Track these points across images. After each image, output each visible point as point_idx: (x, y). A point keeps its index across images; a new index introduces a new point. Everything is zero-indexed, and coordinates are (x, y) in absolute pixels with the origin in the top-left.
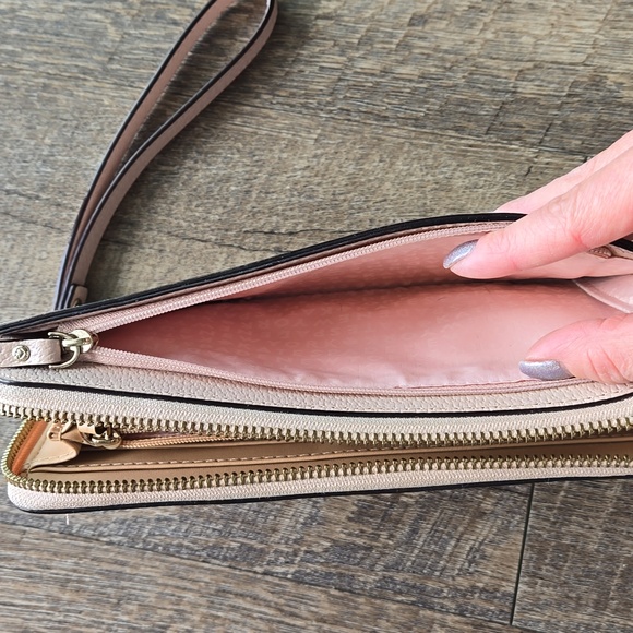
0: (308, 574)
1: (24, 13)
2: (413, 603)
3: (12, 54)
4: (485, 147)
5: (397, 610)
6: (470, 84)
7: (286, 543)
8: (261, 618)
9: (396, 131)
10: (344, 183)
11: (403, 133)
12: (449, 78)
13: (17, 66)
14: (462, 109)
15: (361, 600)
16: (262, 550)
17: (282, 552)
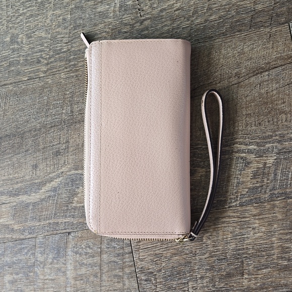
0: (244, 202)
1: (73, 49)
2: (284, 199)
3: (75, 65)
4: (251, 34)
5: (280, 203)
6: (238, 13)
7: (232, 195)
8: (233, 223)
9: (217, 40)
10: (206, 65)
11: (220, 40)
12: (229, 14)
13: (77, 68)
14: (238, 23)
15: (266, 204)
16: (225, 200)
17: (232, 198)
